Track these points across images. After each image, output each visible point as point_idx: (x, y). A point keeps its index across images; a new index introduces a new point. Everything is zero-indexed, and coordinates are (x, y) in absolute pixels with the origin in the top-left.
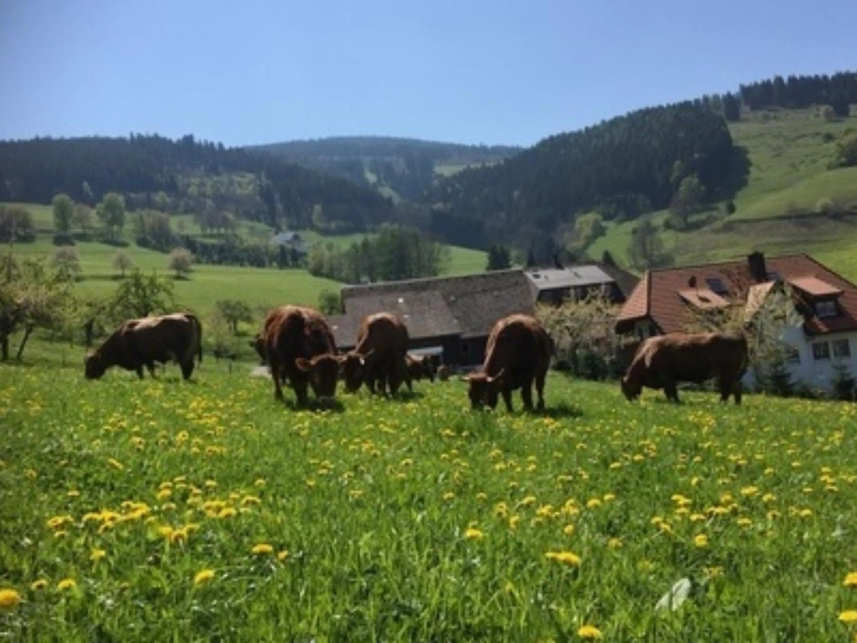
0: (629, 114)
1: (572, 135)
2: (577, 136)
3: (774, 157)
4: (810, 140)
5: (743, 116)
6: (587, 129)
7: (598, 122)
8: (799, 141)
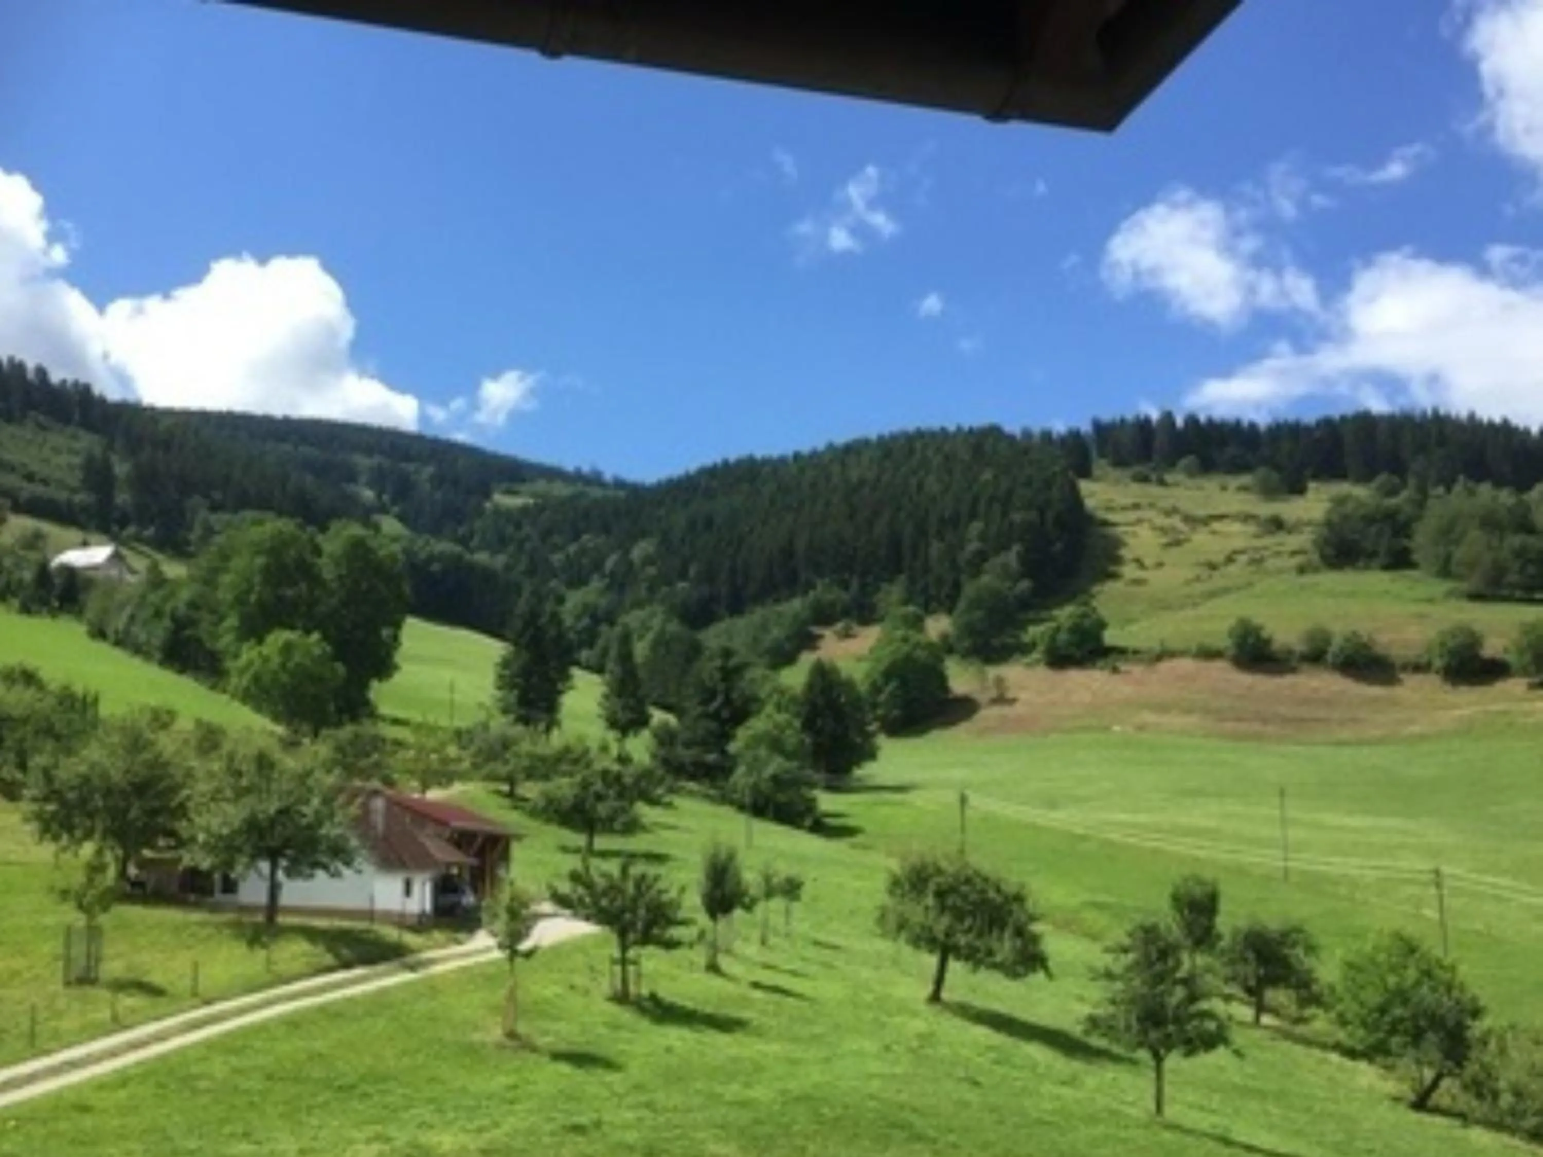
0: (881, 438)
1: (766, 462)
2: (776, 466)
3: (1169, 545)
4: (1236, 527)
5: (1096, 472)
6: (797, 456)
7: (821, 446)
8: (1216, 526)
